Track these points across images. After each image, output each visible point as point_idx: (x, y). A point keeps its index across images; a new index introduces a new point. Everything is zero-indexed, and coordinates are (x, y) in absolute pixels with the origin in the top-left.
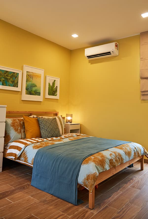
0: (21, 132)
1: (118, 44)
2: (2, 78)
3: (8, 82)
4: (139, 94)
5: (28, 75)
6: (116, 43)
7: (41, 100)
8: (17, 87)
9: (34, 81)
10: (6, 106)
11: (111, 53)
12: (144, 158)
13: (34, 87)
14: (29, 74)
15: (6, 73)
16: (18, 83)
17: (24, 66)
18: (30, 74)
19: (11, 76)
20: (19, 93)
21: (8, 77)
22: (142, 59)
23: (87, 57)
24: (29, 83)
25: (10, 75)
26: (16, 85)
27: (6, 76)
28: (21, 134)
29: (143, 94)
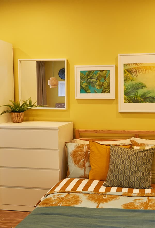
0: (84, 166)
2: (83, 82)
3: (94, 86)
5: (128, 70)
8: (109, 92)
9: (140, 78)
13: (140, 88)
14: (128, 67)
15: (89, 74)
18: (130, 67)
19: (98, 77)
21: (93, 80)
26: (106, 90)
27: (90, 78)
28: (84, 169)
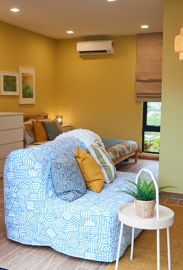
1: (114, 41)
4: (134, 96)
6: (113, 42)
7: (34, 103)
10: (23, 113)
11: (107, 51)
12: (138, 155)
16: (16, 87)
17: (20, 67)
20: (17, 97)
22: (139, 62)
23: (80, 52)
24: (24, 85)
25: (10, 80)
29: (138, 96)
